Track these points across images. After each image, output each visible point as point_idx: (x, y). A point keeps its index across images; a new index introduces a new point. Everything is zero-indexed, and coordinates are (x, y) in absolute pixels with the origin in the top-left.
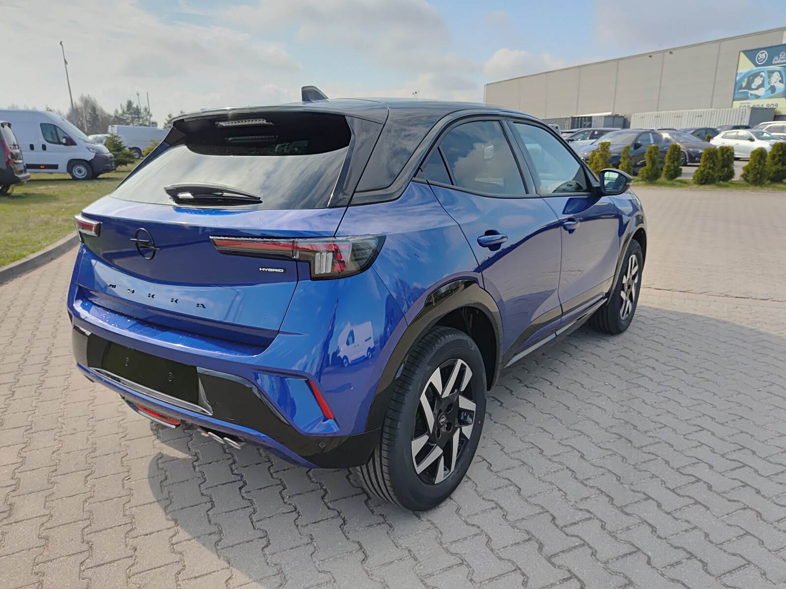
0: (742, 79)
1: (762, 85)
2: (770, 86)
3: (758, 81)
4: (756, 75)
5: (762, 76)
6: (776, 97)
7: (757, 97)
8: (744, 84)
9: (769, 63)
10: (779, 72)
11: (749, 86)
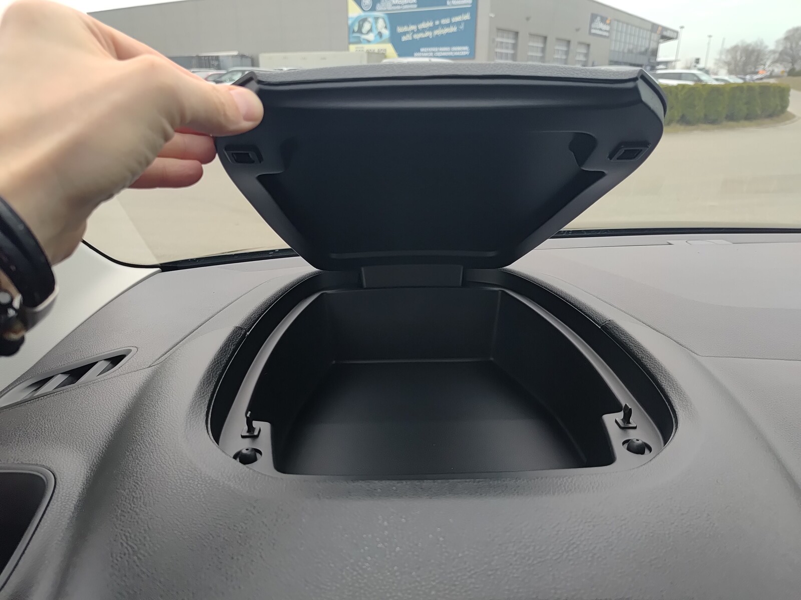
0: (353, 24)
1: (370, 31)
2: (377, 33)
3: (367, 27)
4: (364, 20)
5: (369, 22)
6: (384, 42)
7: (369, 42)
8: (356, 29)
9: (373, 9)
10: (383, 18)
11: (360, 31)
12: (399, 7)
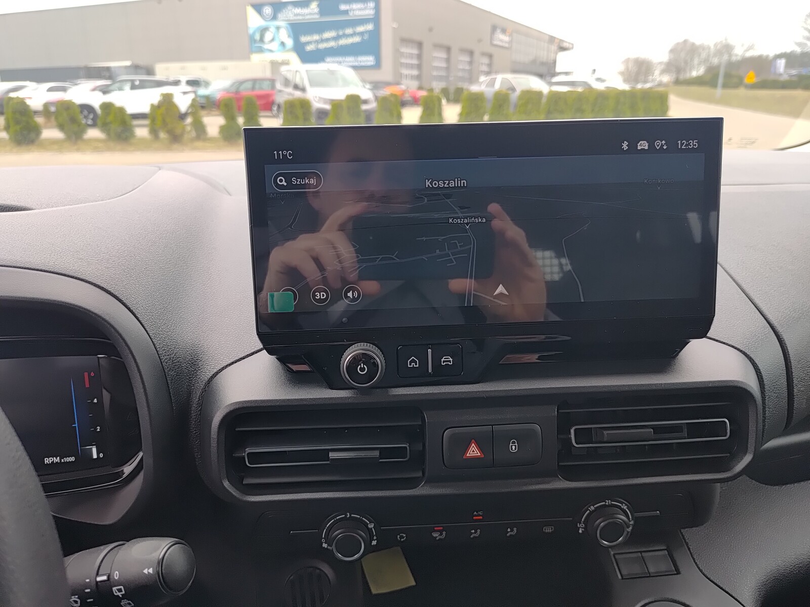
4: (266, 30)
5: (271, 32)
10: (286, 28)
11: (262, 40)
12: (300, 18)
